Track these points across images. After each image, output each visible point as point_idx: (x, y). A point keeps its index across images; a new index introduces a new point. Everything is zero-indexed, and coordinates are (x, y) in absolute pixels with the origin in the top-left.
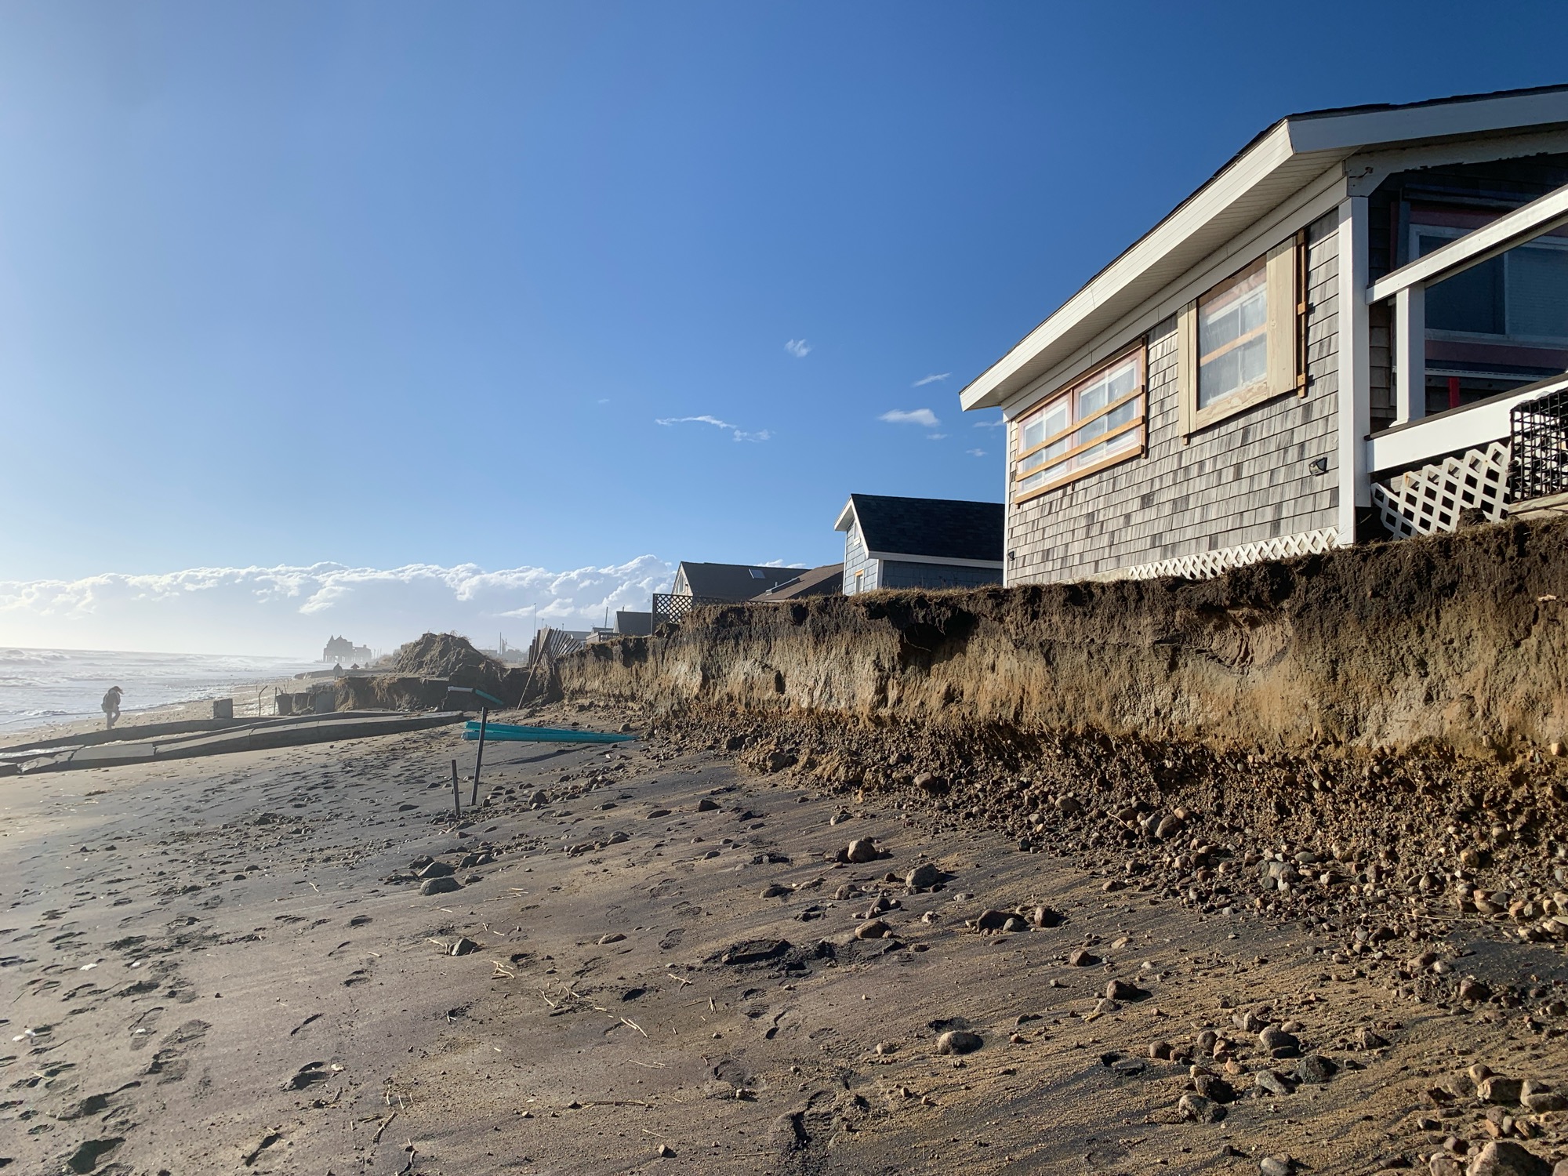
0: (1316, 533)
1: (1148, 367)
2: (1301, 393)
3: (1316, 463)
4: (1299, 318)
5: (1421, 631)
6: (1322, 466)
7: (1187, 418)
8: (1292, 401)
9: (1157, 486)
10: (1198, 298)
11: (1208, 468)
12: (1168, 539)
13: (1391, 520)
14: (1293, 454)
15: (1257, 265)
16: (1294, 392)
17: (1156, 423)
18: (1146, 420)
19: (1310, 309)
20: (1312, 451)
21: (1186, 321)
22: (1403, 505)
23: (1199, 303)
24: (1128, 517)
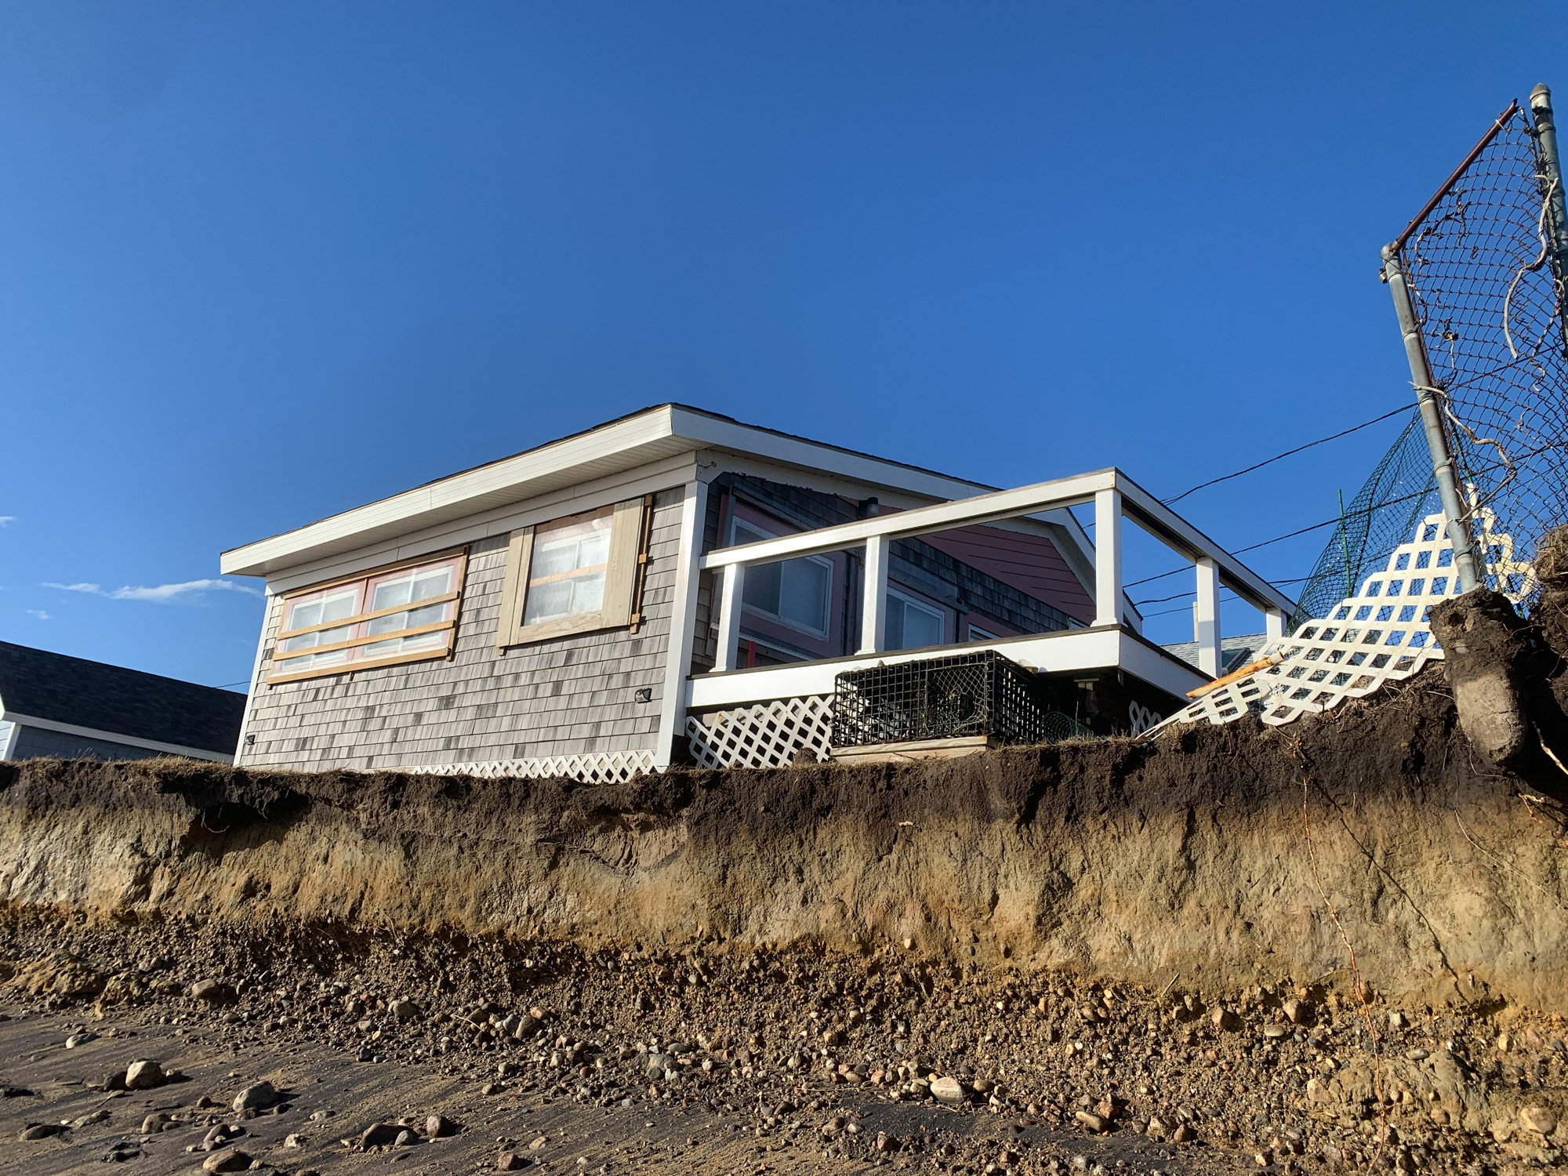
0: (632, 753)
1: (466, 576)
2: (633, 629)
3: (642, 691)
4: (639, 565)
5: (801, 844)
6: (646, 695)
7: (509, 631)
8: (623, 635)
9: (461, 689)
10: (536, 525)
11: (524, 680)
12: (465, 743)
13: (698, 749)
14: (617, 681)
15: (606, 510)
16: (627, 628)
17: (468, 629)
18: (457, 625)
19: (650, 561)
20: (638, 681)
21: (519, 544)
22: (711, 737)
23: (536, 529)
24: (419, 716)
